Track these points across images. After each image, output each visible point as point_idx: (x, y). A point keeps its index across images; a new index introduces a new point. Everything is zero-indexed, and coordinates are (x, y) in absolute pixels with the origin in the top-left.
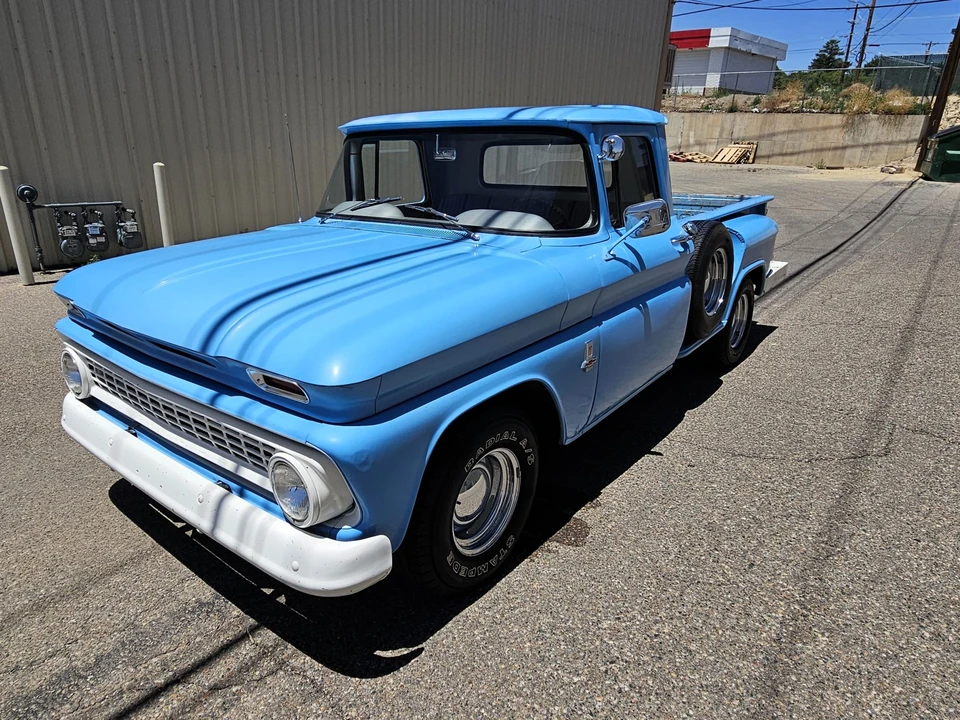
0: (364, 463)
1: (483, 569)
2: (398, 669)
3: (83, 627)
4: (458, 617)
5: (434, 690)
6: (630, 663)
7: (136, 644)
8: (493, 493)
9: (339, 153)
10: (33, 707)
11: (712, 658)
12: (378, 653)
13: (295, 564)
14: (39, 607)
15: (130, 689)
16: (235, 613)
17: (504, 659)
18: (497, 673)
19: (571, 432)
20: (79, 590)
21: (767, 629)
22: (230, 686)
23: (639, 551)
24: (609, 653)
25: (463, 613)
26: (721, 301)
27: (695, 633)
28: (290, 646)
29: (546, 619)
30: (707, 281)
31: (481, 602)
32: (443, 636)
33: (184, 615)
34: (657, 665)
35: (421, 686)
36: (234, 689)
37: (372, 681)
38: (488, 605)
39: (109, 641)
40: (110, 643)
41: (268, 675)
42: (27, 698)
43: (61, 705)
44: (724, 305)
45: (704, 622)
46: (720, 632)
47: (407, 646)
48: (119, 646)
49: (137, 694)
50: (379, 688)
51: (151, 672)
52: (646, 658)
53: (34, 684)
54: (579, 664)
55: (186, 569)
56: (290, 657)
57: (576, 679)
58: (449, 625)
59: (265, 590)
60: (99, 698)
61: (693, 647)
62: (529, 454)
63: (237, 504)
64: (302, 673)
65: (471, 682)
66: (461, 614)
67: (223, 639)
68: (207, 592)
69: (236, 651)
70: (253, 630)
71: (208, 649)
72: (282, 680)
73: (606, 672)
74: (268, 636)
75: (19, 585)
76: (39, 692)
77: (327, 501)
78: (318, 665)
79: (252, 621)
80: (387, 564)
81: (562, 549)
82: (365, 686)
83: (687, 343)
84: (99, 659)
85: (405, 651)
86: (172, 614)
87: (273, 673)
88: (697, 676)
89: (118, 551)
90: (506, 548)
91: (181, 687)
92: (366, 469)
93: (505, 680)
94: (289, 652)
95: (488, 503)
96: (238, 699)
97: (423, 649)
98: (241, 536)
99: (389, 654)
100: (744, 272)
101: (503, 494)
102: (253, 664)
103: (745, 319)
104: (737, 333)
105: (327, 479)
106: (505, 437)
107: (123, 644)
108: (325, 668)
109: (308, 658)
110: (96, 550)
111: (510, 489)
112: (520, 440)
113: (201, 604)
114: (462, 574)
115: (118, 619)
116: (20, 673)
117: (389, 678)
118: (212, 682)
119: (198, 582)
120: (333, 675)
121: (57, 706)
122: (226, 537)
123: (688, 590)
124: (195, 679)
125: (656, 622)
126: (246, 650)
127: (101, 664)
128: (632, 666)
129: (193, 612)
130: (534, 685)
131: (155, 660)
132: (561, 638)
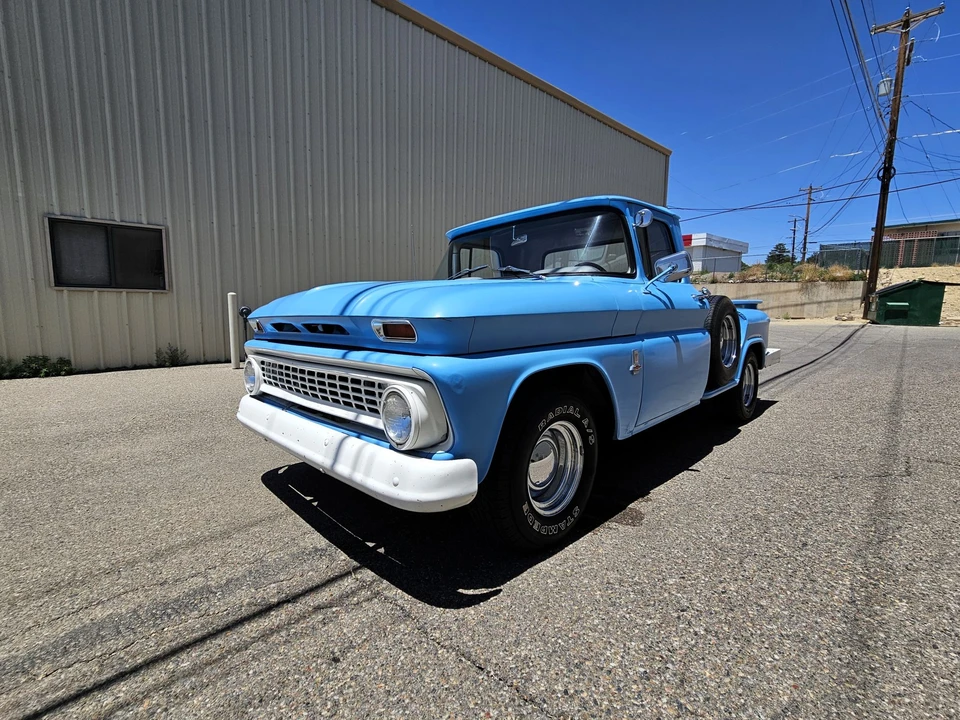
0: (458, 386)
1: (553, 529)
2: (479, 603)
3: (222, 559)
4: (532, 569)
5: (512, 621)
6: (701, 612)
7: (260, 573)
8: (561, 464)
10: (169, 611)
11: (786, 613)
12: (460, 590)
13: (396, 480)
14: (193, 544)
15: (249, 604)
16: (343, 558)
17: (576, 602)
18: (571, 612)
19: (622, 434)
20: (226, 535)
21: (837, 593)
22: (331, 607)
23: (693, 531)
24: (678, 602)
25: (537, 566)
26: (734, 357)
27: (762, 593)
28: (385, 581)
29: (612, 576)
30: (721, 343)
31: (552, 560)
32: (518, 582)
33: (301, 556)
34: (730, 615)
35: (500, 618)
36: (334, 609)
37: (455, 611)
38: (558, 562)
39: (240, 569)
40: (241, 571)
41: (364, 601)
42: (166, 605)
43: (191, 611)
44: (737, 361)
45: (770, 584)
46: (789, 593)
47: (487, 588)
48: (247, 573)
49: (253, 608)
50: (461, 616)
51: (267, 594)
52: (717, 609)
53: (174, 595)
54: (650, 610)
55: (308, 526)
56: (385, 589)
57: (649, 622)
58: (524, 574)
59: (368, 544)
60: (223, 608)
61: (763, 602)
62: (590, 434)
63: (354, 443)
64: (394, 601)
65: (546, 618)
66: (535, 567)
67: (331, 574)
68: (322, 542)
69: (340, 582)
70: (355, 570)
71: (317, 581)
72: (376, 604)
73: (679, 618)
74: (368, 575)
75: (183, 528)
76: (177, 600)
77: (421, 426)
78: (407, 596)
79: (355, 563)
80: (475, 488)
81: (621, 527)
82: (449, 615)
83: (710, 387)
84: (229, 582)
85: (484, 591)
86: (293, 555)
87: (369, 600)
88: (775, 627)
89: (259, 512)
90: (572, 516)
91: (290, 605)
92: (459, 392)
93: (579, 618)
94: (384, 586)
95: (558, 472)
96: (337, 617)
97: (501, 590)
98: (354, 467)
99: (471, 592)
100: (748, 343)
101: (569, 464)
102: (353, 592)
103: (753, 383)
104: (747, 396)
105: (428, 402)
106: (571, 411)
107: (250, 572)
108: (413, 599)
109: (399, 591)
110: (244, 510)
111: (575, 462)
112: (582, 418)
113: (317, 550)
114: (535, 527)
115: (250, 555)
116: (166, 586)
117: (471, 610)
118: (316, 603)
119: (317, 535)
120: (421, 605)
121: (187, 612)
122: (343, 470)
123: (747, 560)
124: (303, 600)
125: (721, 582)
126: (348, 583)
127: (229, 585)
128: (704, 615)
129: (310, 554)
130: (608, 624)
131: (273, 585)
132: (630, 589)
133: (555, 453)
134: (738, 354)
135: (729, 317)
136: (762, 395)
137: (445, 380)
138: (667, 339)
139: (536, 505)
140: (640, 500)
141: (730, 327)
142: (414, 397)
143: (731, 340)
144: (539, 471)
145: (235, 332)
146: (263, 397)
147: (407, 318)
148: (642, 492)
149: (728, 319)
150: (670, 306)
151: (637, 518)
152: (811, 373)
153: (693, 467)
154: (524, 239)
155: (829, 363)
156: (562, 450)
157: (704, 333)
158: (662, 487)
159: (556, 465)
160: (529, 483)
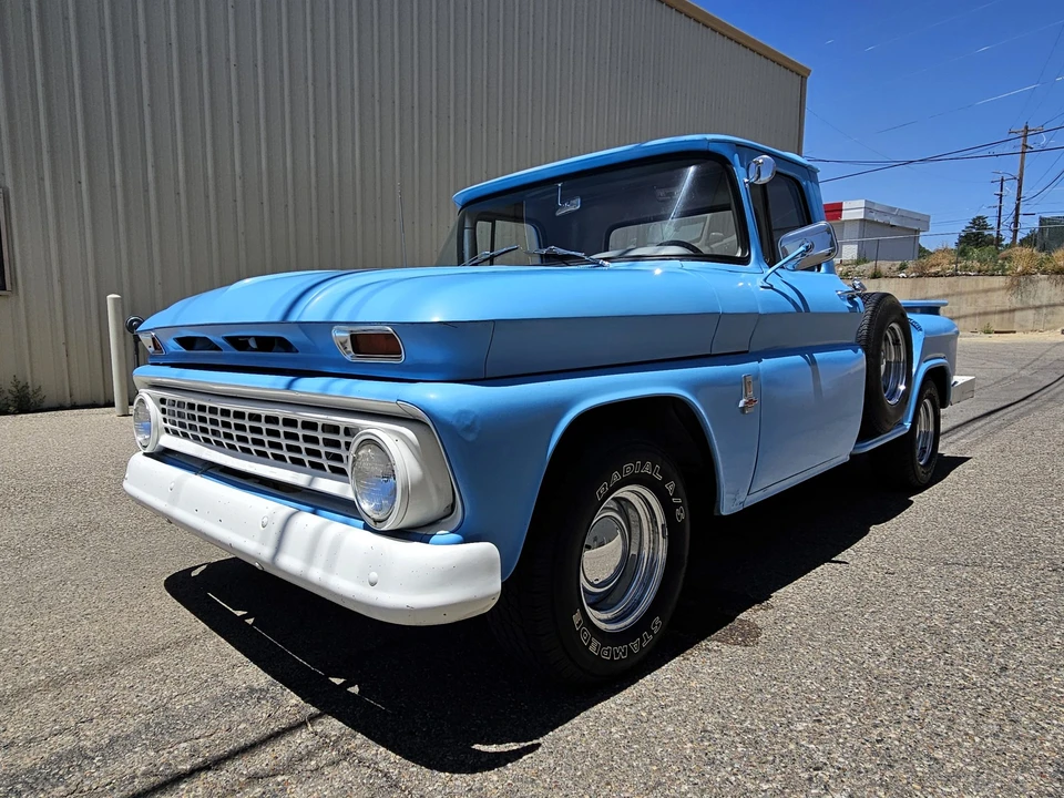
0: (469, 429)
1: (620, 652)
2: (505, 765)
3: (102, 707)
4: (588, 713)
5: (556, 790)
6: (844, 770)
7: (163, 727)
8: (634, 552)
9: (452, 225)
10: (19, 786)
11: (972, 768)
12: (476, 747)
13: (374, 575)
14: (56, 683)
15: (144, 774)
16: (293, 702)
17: (654, 760)
18: (647, 774)
19: (729, 505)
20: (108, 668)
21: (1049, 737)
22: (274, 775)
23: (835, 652)
24: (811, 757)
25: (595, 709)
26: (902, 387)
27: (938, 741)
28: (359, 735)
29: (711, 720)
30: (883, 367)
31: (619, 698)
32: (566, 732)
33: (230, 700)
34: (888, 773)
35: (538, 785)
36: (280, 779)
37: (468, 777)
38: (629, 702)
39: (131, 721)
40: (132, 724)
41: (328, 765)
42: (14, 778)
43: (53, 786)
44: (906, 394)
45: (949, 728)
46: (977, 739)
47: (518, 741)
48: (142, 728)
49: (152, 779)
50: (477, 785)
51: (175, 757)
52: (868, 766)
53: (27, 762)
54: (768, 768)
55: (239, 655)
56: (359, 747)
57: (765, 787)
58: (576, 720)
59: (333, 680)
60: (104, 781)
61: (939, 754)
62: (678, 505)
63: (307, 521)
64: (372, 764)
65: (608, 784)
66: (592, 709)
67: (274, 726)
68: (261, 678)
69: (289, 738)
70: (313, 718)
71: (253, 736)
72: (346, 771)
73: (810, 779)
74: (332, 726)
75: (39, 662)
76: (30, 771)
77: (413, 491)
78: (393, 756)
79: (313, 710)
80: (494, 586)
81: (725, 649)
82: (458, 783)
83: (864, 436)
84: (113, 741)
85: (514, 746)
86: (214, 699)
87: (334, 763)
88: (954, 789)
89: (161, 635)
90: (651, 632)
91: (210, 773)
92: (471, 437)
93: (660, 784)
94: (358, 742)
95: (628, 565)
96: (284, 790)
97: (539, 745)
98: (310, 557)
99: (493, 748)
100: (925, 367)
101: (645, 552)
102: (309, 753)
103: (931, 429)
104: (923, 450)
105: (422, 454)
106: (647, 469)
107: (148, 726)
108: (403, 761)
109: (382, 749)
110: (137, 632)
111: (654, 549)
112: (666, 480)
113: (252, 690)
114: (592, 649)
115: (147, 701)
116: (14, 750)
117: (493, 775)
118: (252, 770)
119: (253, 668)
120: (415, 769)
121: (48, 787)
122: (292, 563)
123: (916, 693)
124: (230, 766)
125: (876, 726)
126: (302, 739)
127: (115, 746)
128: (848, 774)
129: (241, 697)
130: (703, 790)
131: (184, 745)
132: (737, 739)
133: (622, 535)
134: (909, 383)
135: (895, 326)
136: (947, 448)
137: (449, 419)
138: (798, 358)
139: (594, 615)
140: (756, 607)
141: (896, 343)
142: (399, 445)
143: (898, 362)
144: (598, 563)
145: (119, 357)
146: (164, 455)
147: (388, 324)
148: (760, 596)
149: (893, 329)
150: (802, 306)
151: (751, 635)
152: (1022, 415)
153: (838, 558)
154: (575, 205)
155: (1050, 400)
156: (635, 531)
157: (856, 351)
158: (789, 588)
159: (626, 555)
160: (582, 580)
